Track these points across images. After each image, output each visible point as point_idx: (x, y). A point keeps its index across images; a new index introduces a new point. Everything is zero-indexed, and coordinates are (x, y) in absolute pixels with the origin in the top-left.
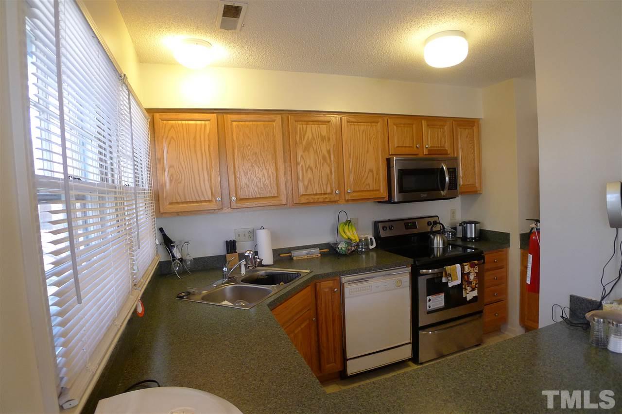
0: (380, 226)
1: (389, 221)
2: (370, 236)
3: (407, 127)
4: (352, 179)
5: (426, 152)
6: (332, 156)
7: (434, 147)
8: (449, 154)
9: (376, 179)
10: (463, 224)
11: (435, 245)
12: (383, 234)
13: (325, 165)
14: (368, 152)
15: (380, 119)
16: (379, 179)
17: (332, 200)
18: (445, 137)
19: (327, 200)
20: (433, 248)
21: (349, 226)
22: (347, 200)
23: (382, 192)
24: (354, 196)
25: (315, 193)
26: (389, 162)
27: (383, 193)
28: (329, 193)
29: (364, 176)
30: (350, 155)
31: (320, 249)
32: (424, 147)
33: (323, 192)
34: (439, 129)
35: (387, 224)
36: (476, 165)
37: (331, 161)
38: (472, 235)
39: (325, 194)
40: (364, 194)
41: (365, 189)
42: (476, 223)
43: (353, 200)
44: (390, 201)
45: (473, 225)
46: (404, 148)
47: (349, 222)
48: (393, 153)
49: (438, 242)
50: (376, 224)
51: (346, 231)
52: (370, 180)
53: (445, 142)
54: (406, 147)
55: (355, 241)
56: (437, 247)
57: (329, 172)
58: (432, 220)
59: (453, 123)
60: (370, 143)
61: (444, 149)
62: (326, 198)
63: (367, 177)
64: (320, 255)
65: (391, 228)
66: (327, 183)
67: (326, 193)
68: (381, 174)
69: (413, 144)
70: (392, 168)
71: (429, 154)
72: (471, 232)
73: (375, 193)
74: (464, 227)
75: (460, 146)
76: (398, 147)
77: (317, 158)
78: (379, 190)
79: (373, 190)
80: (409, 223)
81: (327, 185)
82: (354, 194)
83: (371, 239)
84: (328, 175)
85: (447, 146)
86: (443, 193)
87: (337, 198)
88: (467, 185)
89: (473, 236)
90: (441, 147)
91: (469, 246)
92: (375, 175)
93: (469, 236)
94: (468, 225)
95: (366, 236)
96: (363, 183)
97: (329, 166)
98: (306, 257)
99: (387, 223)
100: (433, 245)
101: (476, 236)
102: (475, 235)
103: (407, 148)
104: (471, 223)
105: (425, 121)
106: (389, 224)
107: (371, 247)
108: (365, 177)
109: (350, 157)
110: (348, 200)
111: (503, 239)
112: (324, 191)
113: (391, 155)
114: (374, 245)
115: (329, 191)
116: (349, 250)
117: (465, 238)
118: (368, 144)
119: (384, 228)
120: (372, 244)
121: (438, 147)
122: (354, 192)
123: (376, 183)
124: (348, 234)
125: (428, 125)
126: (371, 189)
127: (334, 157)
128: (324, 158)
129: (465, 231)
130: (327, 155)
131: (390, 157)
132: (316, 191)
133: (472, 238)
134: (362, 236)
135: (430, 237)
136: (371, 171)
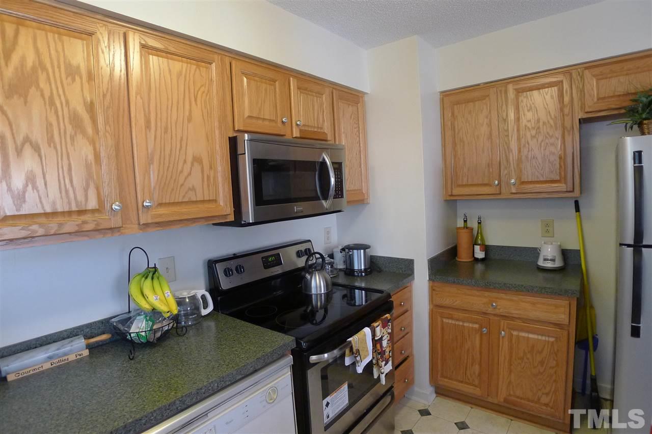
0: (220, 268)
1: (235, 257)
2: (201, 291)
3: (266, 83)
4: (153, 177)
5: (296, 133)
6: (100, 120)
7: (308, 126)
8: (330, 141)
9: (208, 177)
10: (347, 250)
11: (314, 291)
12: (225, 284)
13: (81, 141)
14: (190, 120)
15: (216, 56)
16: (215, 178)
17: (102, 227)
18: (323, 111)
19: (90, 226)
20: (311, 296)
21: (152, 278)
22: (144, 224)
23: (222, 203)
24: (160, 215)
25: (48, 210)
26: (233, 143)
27: (225, 206)
28: (93, 211)
29: (181, 172)
30: (148, 122)
31: (87, 337)
32: (294, 125)
33: (74, 208)
34: (315, 98)
35: (232, 264)
36: (362, 162)
37: (96, 131)
38: (361, 267)
39: (81, 212)
40: (184, 209)
41: (186, 199)
42: (365, 247)
43: (159, 224)
44: (238, 221)
45: (362, 251)
46: (260, 122)
47: (152, 273)
48: (242, 128)
49: (317, 284)
50: (211, 265)
51: (147, 291)
52: (195, 180)
53: (324, 121)
54: (264, 119)
55: (169, 314)
56: (317, 295)
57: (91, 157)
58: (302, 247)
59: (332, 93)
60: (196, 100)
61: (322, 131)
62: (84, 222)
63: (190, 174)
64: (86, 353)
65: (239, 269)
66: (88, 186)
67: (86, 211)
68: (219, 169)
69: (277, 116)
70: (240, 157)
71: (301, 138)
72: (359, 263)
73: (207, 205)
74: (350, 256)
75: (343, 130)
76: (250, 117)
77: (53, 120)
78: (215, 201)
79: (203, 202)
80: (270, 256)
81: (86, 190)
82: (162, 211)
83: (203, 297)
84: (88, 166)
85: (327, 129)
86: (326, 204)
87: (116, 222)
88: (353, 190)
89: (363, 268)
90: (318, 128)
91: (357, 284)
92: (206, 167)
93: (356, 267)
94: (355, 251)
95: (192, 293)
96: (182, 185)
97: (93, 142)
98: (47, 366)
99: (232, 262)
100: (310, 290)
101: (367, 267)
102: (365, 265)
103: (267, 123)
104: (358, 247)
105: (295, 80)
106: (235, 262)
107: (204, 312)
108: (185, 173)
109: (148, 126)
110: (147, 225)
111: (405, 268)
112: (77, 206)
113: (238, 131)
114: (211, 307)
115: (92, 204)
116: (155, 331)
117: (349, 271)
118: (190, 105)
119: (227, 272)
120: (205, 307)
121: (314, 127)
122: (161, 205)
123: (208, 186)
124: (152, 298)
125: (299, 88)
126: (200, 198)
127: (106, 122)
128: (76, 121)
129: (349, 261)
130: (86, 117)
131: (235, 135)
132: (54, 203)
133: (361, 271)
134: (185, 294)
135: (304, 277)
136: (197, 160)
